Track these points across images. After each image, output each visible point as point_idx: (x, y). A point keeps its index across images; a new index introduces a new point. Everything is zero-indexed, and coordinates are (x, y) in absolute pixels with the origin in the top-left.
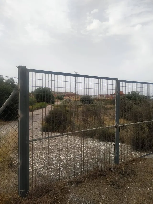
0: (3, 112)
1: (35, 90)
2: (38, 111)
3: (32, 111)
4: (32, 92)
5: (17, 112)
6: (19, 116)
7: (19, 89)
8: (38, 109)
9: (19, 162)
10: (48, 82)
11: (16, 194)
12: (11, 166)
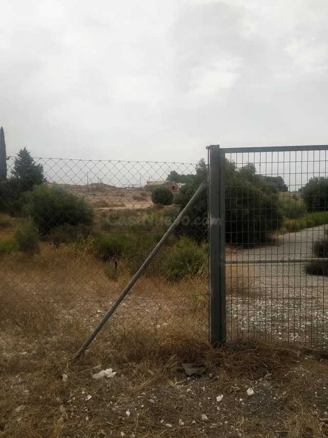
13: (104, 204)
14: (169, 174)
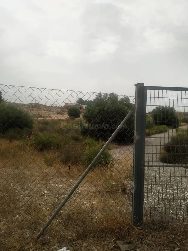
0: (119, 132)
1: (153, 109)
2: (155, 136)
3: (149, 135)
4: (150, 113)
5: (133, 133)
6: (135, 138)
7: (136, 108)
8: (156, 133)
9: (133, 187)
10: (170, 100)
11: (129, 220)
12: (124, 191)
13: (39, 116)
14: (78, 99)
